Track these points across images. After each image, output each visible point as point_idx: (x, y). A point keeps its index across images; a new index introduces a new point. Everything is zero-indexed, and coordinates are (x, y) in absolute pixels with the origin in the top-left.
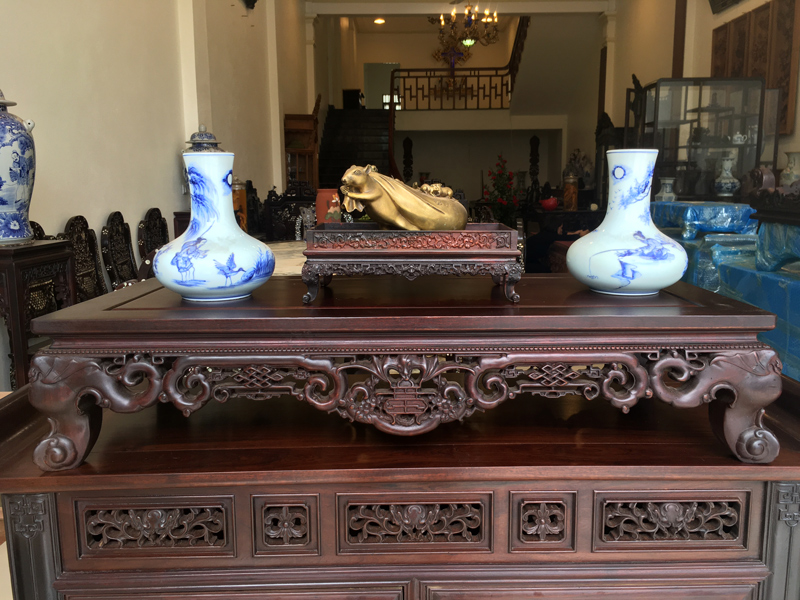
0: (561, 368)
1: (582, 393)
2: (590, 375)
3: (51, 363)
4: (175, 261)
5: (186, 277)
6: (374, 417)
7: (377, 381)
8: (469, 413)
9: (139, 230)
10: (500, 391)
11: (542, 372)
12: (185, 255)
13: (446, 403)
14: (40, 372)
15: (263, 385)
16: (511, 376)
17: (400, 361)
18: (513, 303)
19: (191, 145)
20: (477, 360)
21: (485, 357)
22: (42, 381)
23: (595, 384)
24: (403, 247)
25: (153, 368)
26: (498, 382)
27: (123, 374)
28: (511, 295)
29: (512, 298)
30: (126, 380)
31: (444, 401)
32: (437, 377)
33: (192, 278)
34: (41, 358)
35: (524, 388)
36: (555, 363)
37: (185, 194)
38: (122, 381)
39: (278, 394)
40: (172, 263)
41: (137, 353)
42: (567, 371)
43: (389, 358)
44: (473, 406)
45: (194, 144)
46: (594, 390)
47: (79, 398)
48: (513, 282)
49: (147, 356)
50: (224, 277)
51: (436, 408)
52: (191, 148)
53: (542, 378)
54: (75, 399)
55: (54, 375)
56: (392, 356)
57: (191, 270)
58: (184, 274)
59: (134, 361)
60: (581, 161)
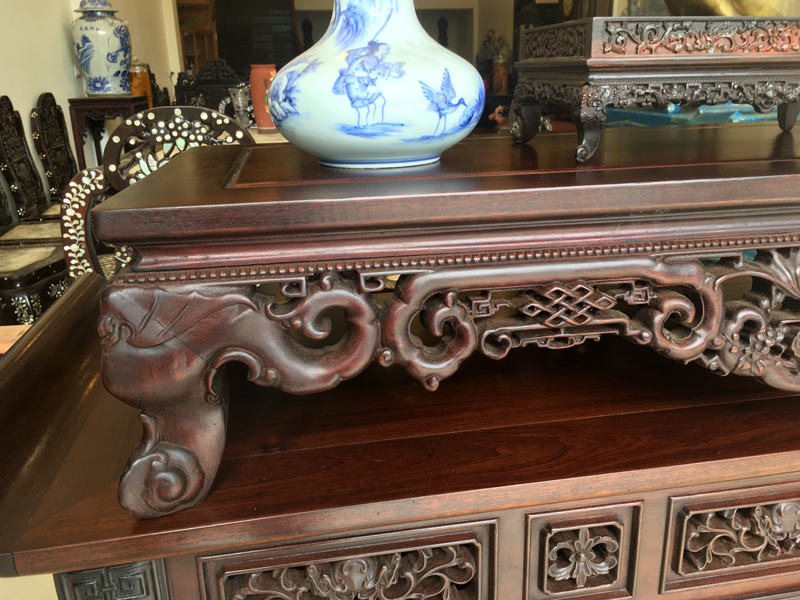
3: (149, 304)
4: (341, 86)
5: (367, 118)
9: (32, 119)
12: (361, 73)
14: (125, 322)
15: (577, 319)
19: (81, 15)
22: (130, 342)
24: (758, 50)
25: (360, 299)
27: (300, 316)
30: (310, 328)
33: (378, 119)
34: (124, 293)
37: (78, 77)
38: (302, 331)
39: (595, 335)
40: (336, 90)
41: (327, 271)
45: (85, 12)
47: (214, 372)
49: (350, 277)
50: (437, 115)
52: (82, 18)
54: (205, 374)
55: (157, 327)
57: (379, 102)
58: (363, 111)
59: (322, 287)
60: (496, 43)
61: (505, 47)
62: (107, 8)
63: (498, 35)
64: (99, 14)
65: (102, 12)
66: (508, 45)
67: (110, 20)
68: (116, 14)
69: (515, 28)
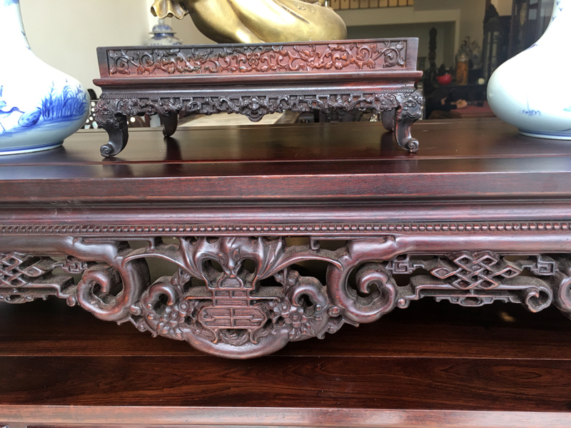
0: (488, 261)
1: (524, 301)
2: (536, 271)
6: (186, 330)
7: (187, 278)
8: (334, 328)
10: (384, 295)
11: (456, 266)
13: (296, 312)
16: (402, 272)
17: (222, 247)
18: (408, 153)
20: (346, 245)
21: (359, 241)
23: (545, 287)
24: (240, 70)
26: (380, 282)
28: (405, 141)
29: (407, 146)
31: (293, 309)
32: (281, 272)
35: (422, 291)
36: (478, 251)
42: (498, 265)
43: (206, 243)
44: (339, 318)
45: (155, 34)
46: (543, 295)
48: (409, 120)
51: (281, 319)
52: (153, 38)
53: (455, 277)
56: (209, 239)
60: (471, 46)
61: (477, 49)
62: (169, 31)
63: (472, 40)
64: (164, 35)
65: (166, 33)
66: (479, 47)
67: (169, 39)
68: (175, 35)
69: (484, 34)
